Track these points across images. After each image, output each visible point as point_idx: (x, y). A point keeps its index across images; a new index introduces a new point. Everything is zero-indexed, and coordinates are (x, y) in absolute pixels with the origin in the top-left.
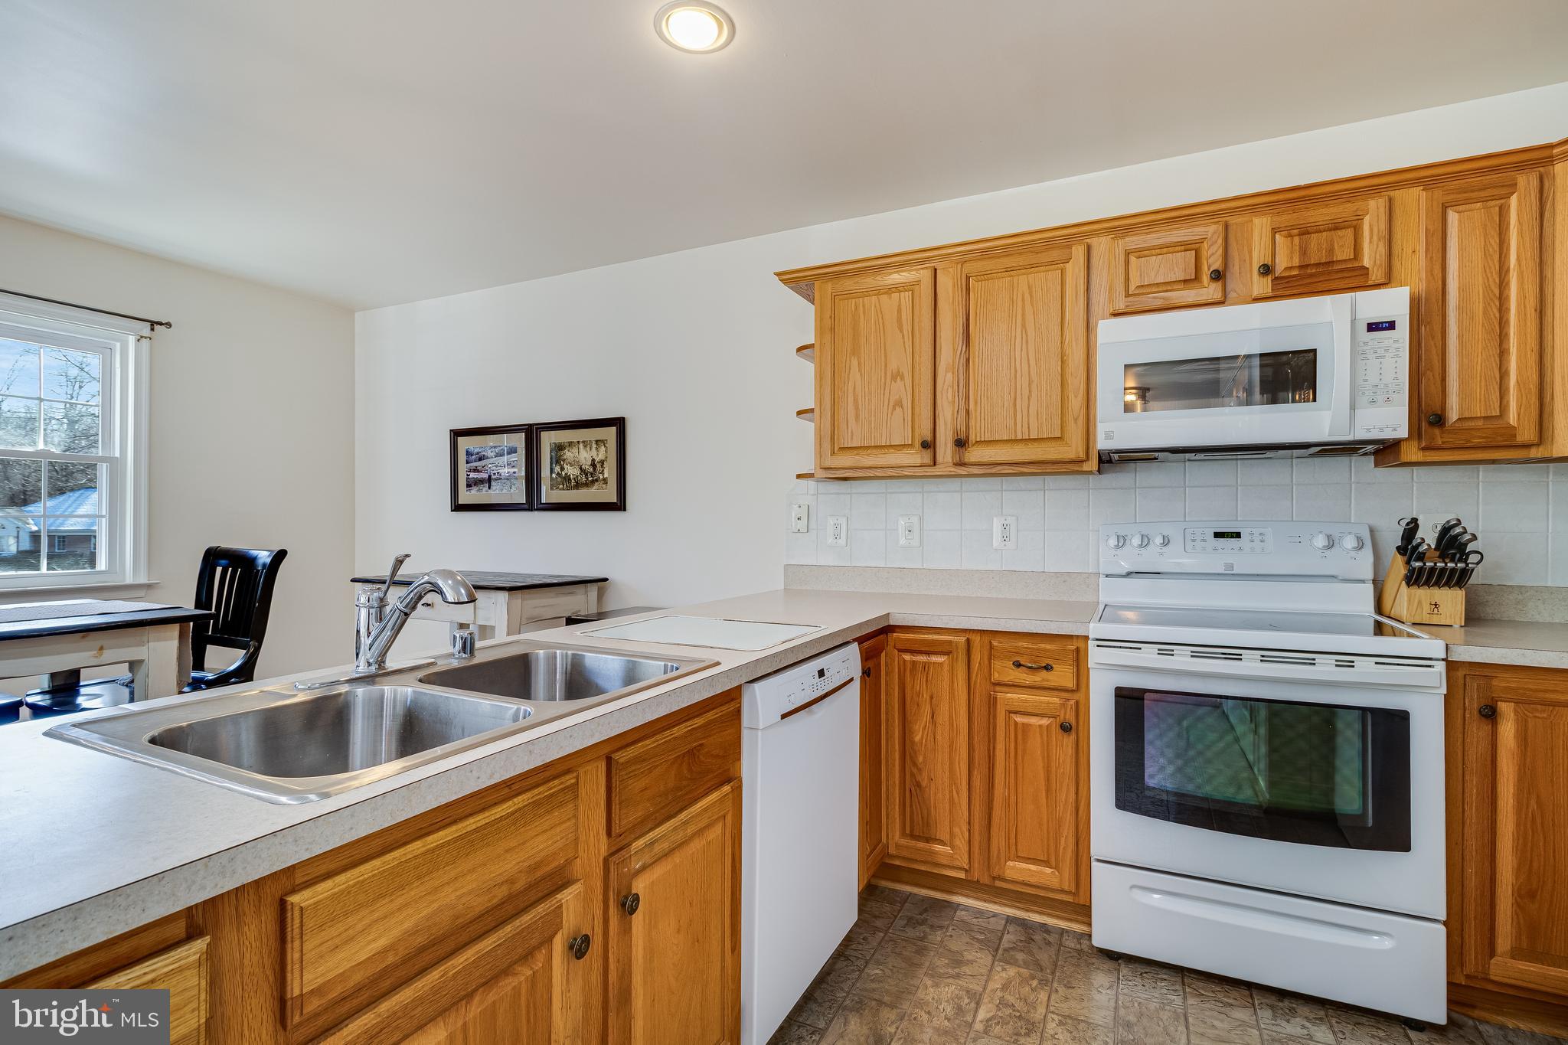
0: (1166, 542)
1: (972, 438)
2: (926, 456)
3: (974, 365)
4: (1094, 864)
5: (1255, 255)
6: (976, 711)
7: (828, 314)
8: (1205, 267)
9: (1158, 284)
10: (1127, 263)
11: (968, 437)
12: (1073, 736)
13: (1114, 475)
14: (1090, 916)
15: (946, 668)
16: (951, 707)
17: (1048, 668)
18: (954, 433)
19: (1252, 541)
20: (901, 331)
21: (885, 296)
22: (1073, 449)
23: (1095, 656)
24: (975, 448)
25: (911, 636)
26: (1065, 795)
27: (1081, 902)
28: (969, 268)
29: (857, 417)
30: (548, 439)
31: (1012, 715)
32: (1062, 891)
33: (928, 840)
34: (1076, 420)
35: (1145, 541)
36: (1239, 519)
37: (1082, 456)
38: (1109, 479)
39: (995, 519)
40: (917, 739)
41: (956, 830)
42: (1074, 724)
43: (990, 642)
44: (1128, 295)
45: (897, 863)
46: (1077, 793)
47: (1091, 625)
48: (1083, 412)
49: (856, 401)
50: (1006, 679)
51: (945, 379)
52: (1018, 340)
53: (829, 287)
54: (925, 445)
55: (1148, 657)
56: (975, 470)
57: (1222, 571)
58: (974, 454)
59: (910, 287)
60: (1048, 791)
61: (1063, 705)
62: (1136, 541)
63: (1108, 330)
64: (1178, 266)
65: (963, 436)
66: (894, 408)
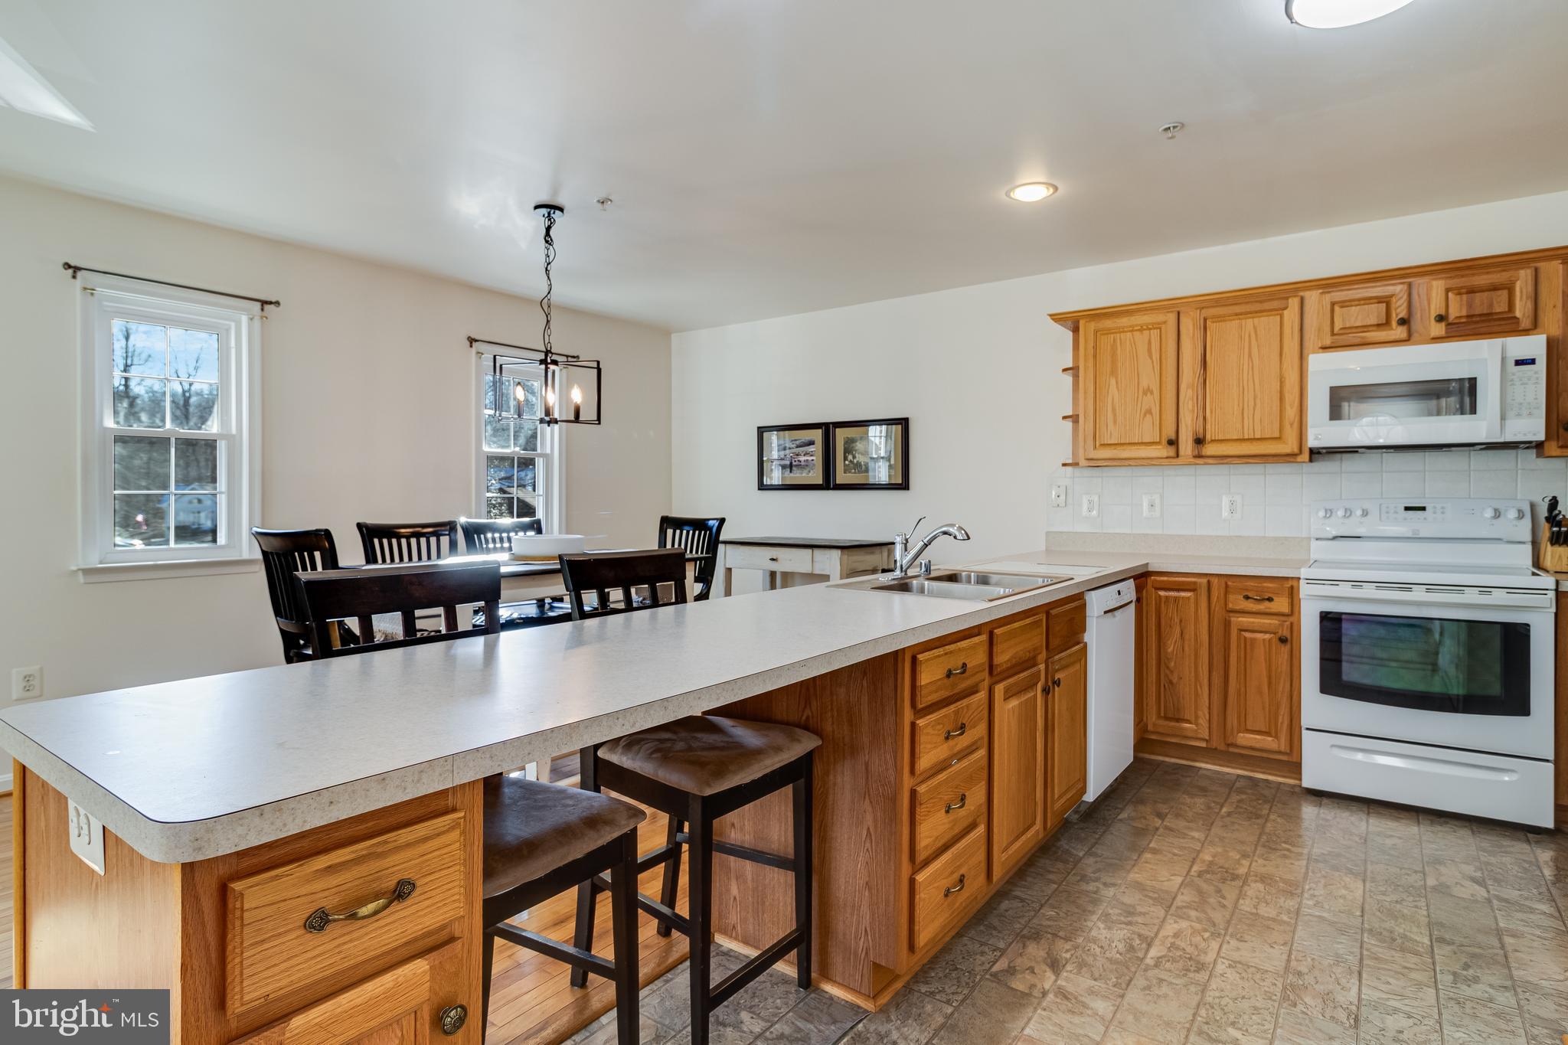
0: (1365, 513)
1: (1208, 437)
2: (1171, 451)
3: (1210, 383)
4: (1304, 732)
5: (1433, 307)
6: (1215, 632)
7: (1092, 344)
8: (1394, 315)
9: (1357, 327)
10: (1332, 311)
11: (1205, 437)
12: (1288, 646)
13: (1322, 463)
14: (1300, 774)
15: (1192, 600)
16: (1196, 628)
17: (1270, 600)
18: (1193, 434)
19: (1435, 513)
20: (1151, 358)
21: (1138, 333)
22: (1290, 446)
23: (1305, 590)
24: (1210, 445)
25: (1165, 579)
26: (1283, 685)
27: (1295, 760)
28: (1206, 313)
29: (1115, 422)
30: (841, 434)
31: (1243, 633)
32: (1280, 752)
33: (1178, 720)
34: (1292, 425)
35: (1348, 513)
36: (1427, 496)
37: (1296, 450)
38: (1317, 466)
39: (1224, 497)
40: (1170, 650)
41: (1200, 713)
42: (1289, 637)
43: (1226, 583)
44: (1333, 334)
45: (1153, 737)
46: (1291, 685)
47: (1303, 570)
48: (1297, 419)
49: (1114, 410)
50: (1237, 608)
51: (1186, 394)
52: (1246, 367)
53: (1092, 326)
54: (1171, 443)
55: (1345, 590)
56: (1210, 461)
57: (1410, 535)
58: (1209, 449)
59: (1158, 326)
60: (1270, 683)
61: (1281, 625)
62: (1341, 513)
63: (1318, 362)
64: (1373, 314)
65: (1201, 436)
66: (1145, 415)
